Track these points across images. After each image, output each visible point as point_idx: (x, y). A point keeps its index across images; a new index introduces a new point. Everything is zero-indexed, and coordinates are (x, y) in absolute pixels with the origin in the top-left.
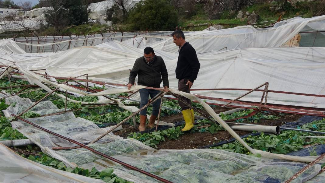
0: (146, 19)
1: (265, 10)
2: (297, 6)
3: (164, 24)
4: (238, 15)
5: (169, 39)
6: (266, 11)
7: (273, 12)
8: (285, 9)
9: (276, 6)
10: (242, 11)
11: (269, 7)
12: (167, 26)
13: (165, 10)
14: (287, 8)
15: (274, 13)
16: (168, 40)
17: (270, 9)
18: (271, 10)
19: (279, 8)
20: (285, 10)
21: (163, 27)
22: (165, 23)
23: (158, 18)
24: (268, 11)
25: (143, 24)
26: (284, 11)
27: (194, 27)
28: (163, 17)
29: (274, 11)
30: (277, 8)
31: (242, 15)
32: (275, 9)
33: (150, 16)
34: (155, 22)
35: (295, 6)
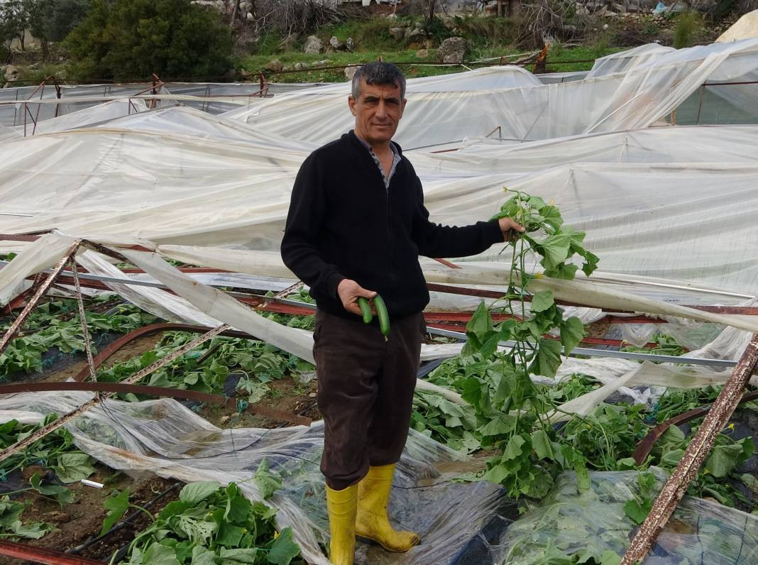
0: (138, 44)
1: (379, 35)
2: (458, 28)
3: (197, 62)
4: (309, 46)
5: (264, 105)
6: (379, 37)
7: (399, 41)
8: (430, 33)
9: (406, 26)
10: (319, 37)
11: (387, 29)
12: (207, 66)
13: (197, 20)
14: (435, 32)
15: (404, 42)
16: (259, 108)
17: (391, 33)
18: (395, 37)
19: (416, 31)
20: (431, 35)
21: (198, 69)
22: (200, 59)
23: (179, 42)
24: (387, 38)
25: (130, 59)
26: (429, 37)
27: (286, 71)
28: (194, 40)
29: (403, 37)
30: (410, 32)
31: (319, 46)
32: (403, 33)
33: (154, 37)
34: (171, 56)
35: (453, 26)
